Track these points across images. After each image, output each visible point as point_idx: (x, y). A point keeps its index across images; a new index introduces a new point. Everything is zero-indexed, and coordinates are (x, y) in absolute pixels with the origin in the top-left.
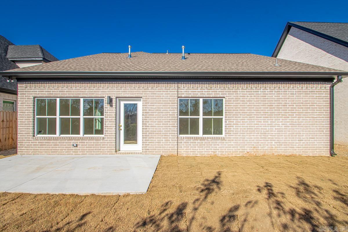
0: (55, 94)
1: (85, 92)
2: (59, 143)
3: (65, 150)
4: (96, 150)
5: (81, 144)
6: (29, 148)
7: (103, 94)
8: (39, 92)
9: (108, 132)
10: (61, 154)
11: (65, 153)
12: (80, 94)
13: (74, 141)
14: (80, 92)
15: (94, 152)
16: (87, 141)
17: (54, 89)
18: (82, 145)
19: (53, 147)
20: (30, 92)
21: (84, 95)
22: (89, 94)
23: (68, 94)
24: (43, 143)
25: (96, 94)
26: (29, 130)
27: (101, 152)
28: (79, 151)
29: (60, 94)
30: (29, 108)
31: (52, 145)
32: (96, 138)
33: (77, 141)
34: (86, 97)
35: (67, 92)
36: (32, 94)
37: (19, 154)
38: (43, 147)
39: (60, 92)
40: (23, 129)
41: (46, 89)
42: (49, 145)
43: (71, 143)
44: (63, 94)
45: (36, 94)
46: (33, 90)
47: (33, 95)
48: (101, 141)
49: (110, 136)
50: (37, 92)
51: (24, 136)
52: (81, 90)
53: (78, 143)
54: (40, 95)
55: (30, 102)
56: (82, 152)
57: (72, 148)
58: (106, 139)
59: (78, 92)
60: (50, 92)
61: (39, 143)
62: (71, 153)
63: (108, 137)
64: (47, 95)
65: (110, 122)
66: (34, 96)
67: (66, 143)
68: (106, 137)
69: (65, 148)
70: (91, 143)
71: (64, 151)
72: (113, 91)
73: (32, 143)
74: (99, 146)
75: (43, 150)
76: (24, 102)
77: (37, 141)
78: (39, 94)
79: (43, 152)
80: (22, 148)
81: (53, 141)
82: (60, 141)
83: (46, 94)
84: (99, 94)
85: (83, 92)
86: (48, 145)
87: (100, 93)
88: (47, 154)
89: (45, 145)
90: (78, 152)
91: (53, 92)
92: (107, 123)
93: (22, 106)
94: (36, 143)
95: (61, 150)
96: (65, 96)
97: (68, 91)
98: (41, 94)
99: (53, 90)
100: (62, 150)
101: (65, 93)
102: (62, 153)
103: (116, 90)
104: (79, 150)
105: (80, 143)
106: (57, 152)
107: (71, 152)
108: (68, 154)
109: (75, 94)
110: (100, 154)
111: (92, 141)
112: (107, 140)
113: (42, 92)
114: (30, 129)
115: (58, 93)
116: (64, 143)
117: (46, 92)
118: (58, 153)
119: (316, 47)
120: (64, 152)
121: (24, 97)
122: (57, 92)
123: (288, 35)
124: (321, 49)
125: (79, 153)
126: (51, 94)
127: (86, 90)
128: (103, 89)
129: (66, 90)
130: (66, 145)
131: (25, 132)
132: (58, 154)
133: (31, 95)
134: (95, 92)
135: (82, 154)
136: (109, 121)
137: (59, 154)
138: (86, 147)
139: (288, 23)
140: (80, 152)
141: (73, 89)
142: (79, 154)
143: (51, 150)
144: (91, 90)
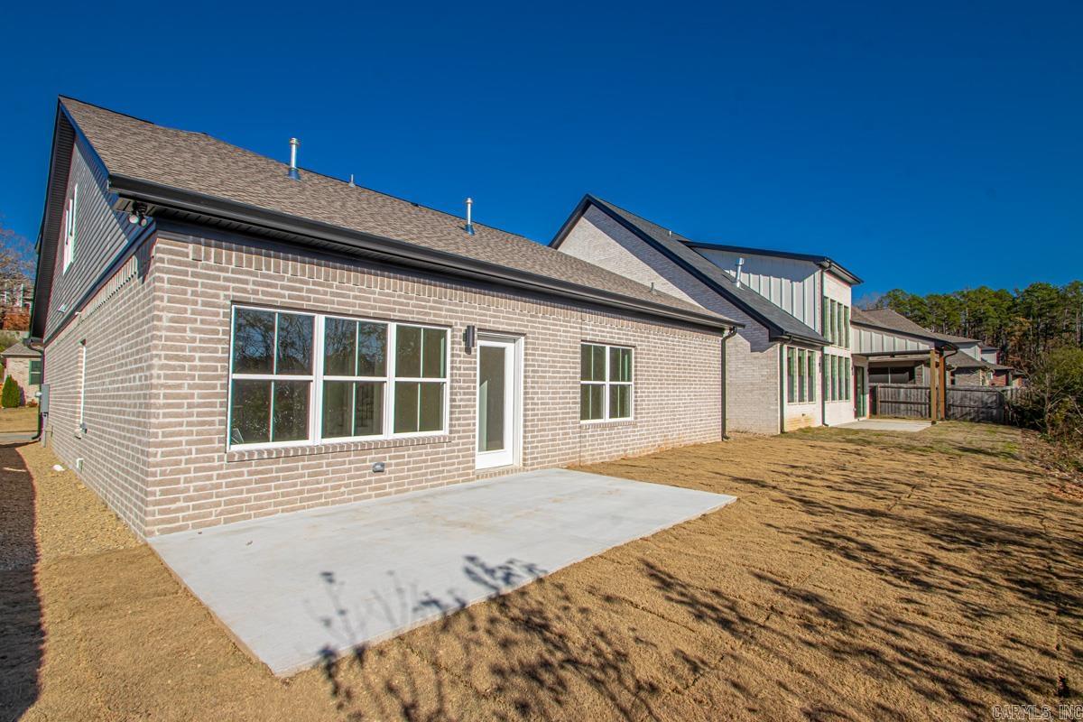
0: (316, 300)
1: (408, 305)
2: (328, 465)
3: (347, 486)
4: (431, 473)
5: (393, 462)
6: (206, 498)
7: (451, 317)
8: (255, 283)
9: (462, 422)
10: (333, 503)
11: (346, 496)
12: (394, 310)
13: (375, 454)
14: (395, 303)
15: (427, 481)
16: (411, 452)
17: (314, 283)
18: (397, 465)
19: (305, 483)
20: (218, 278)
21: (406, 315)
22: (418, 313)
23: (361, 306)
24: (271, 471)
25: (435, 315)
26: (206, 427)
27: (444, 478)
28: (387, 483)
29: (333, 303)
30: (210, 340)
31: (302, 476)
32: (434, 439)
33: (385, 453)
34: (410, 320)
35: (355, 297)
36: (227, 289)
37: (157, 533)
38: (268, 489)
39: (333, 294)
40: (181, 424)
41: (283, 278)
42: (291, 477)
43: (364, 461)
44: (345, 302)
45: (245, 291)
46: (230, 275)
47: (231, 293)
48: (445, 449)
49: (464, 431)
50: (246, 282)
51: (183, 454)
52: (396, 299)
53: (385, 458)
54: (260, 296)
55: (216, 319)
56: (397, 485)
57: (368, 478)
58: (457, 441)
59: (389, 302)
60: (300, 290)
61: (250, 473)
62: (365, 494)
63: (461, 434)
64: (287, 300)
65: (465, 394)
66: (233, 296)
67: (350, 463)
68: (456, 435)
69: (346, 482)
70: (421, 455)
71: (343, 489)
72: (472, 313)
73: (219, 477)
74: (440, 462)
75: (269, 497)
76: (188, 315)
77: (245, 470)
78: (255, 292)
79: (268, 505)
80: (173, 506)
81: (306, 463)
82: (332, 458)
83: (284, 297)
84: (440, 316)
85: (401, 304)
86: (286, 478)
87: (444, 313)
88: (283, 511)
89: (277, 479)
90: (385, 487)
91: (309, 291)
92: (459, 397)
93: (176, 330)
94: (241, 474)
95: (333, 488)
96: (351, 313)
97: (360, 296)
98: (264, 293)
99: (311, 287)
100: (340, 486)
101: (351, 300)
102: (337, 498)
103: (478, 310)
104: (389, 480)
105: (390, 458)
106: (320, 497)
107: (365, 490)
108: (355, 499)
109: (380, 308)
110: (441, 484)
111: (424, 451)
112: (458, 445)
113: (269, 285)
114: (212, 423)
115: (328, 297)
116: (344, 463)
117: (283, 287)
118: (323, 500)
119: (642, 260)
120: (343, 494)
121: (189, 296)
122: (325, 293)
123: (582, 218)
124: (649, 265)
125: (387, 490)
126: (302, 298)
127: (411, 302)
128: (450, 304)
129: (352, 293)
130: (349, 470)
131: (187, 438)
132: (322, 504)
133: (222, 293)
134: (431, 308)
135: (397, 492)
136: (462, 391)
137: (326, 504)
138: (409, 470)
139: (587, 195)
140: (391, 486)
141: (374, 293)
142: (389, 494)
143: (301, 492)
144: (423, 303)
